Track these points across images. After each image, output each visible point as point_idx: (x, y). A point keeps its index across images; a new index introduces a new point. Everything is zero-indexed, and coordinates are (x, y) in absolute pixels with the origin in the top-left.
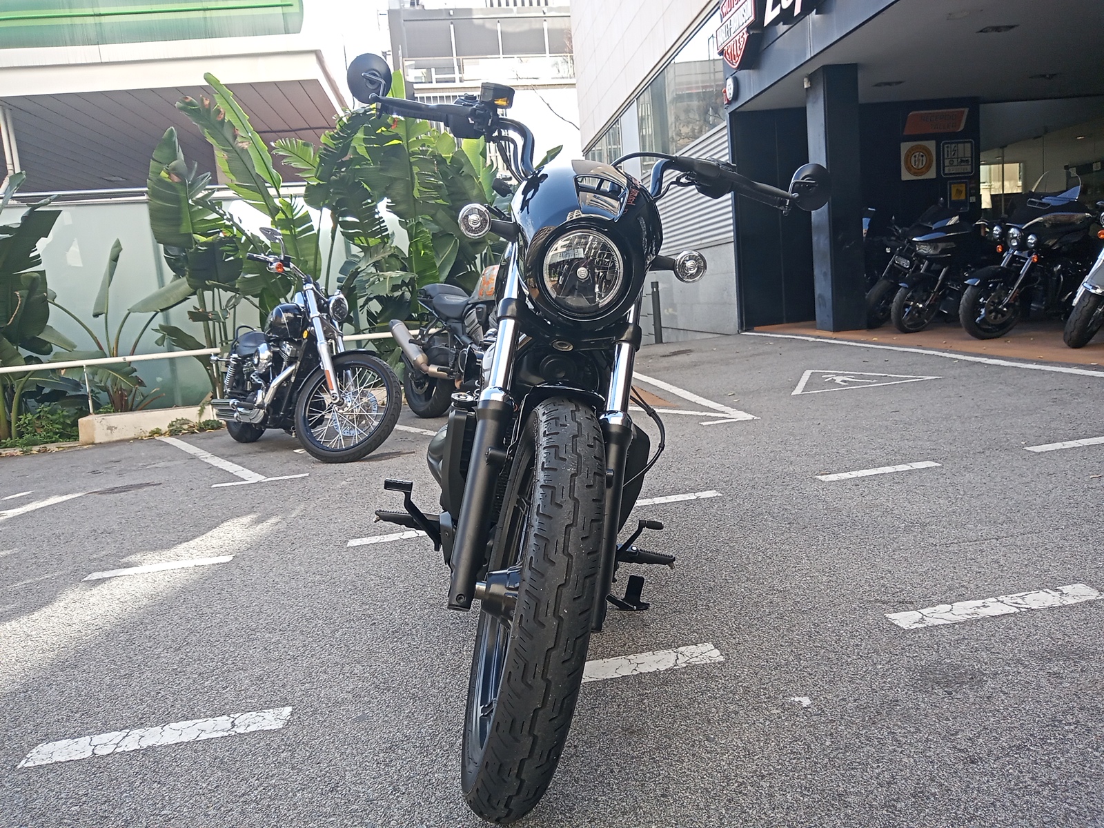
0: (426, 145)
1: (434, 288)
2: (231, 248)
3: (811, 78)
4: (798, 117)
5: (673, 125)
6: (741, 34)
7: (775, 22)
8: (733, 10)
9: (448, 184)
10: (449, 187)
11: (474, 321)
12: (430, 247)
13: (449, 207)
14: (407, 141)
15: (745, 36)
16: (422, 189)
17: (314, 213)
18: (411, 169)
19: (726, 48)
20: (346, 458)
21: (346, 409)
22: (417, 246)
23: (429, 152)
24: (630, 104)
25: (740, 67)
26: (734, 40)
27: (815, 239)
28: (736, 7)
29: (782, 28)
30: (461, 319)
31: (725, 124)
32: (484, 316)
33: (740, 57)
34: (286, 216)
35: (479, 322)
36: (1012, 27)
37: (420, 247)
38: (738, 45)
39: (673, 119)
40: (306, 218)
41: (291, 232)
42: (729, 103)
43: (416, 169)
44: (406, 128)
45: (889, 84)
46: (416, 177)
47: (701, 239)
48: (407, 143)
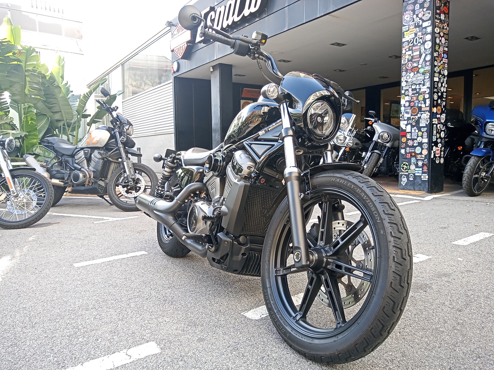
0: (36, 67)
1: (54, 139)
3: (214, 67)
4: (207, 83)
5: (127, 80)
6: (184, 44)
7: (200, 42)
8: (180, 33)
9: (44, 89)
10: (45, 90)
11: (81, 157)
12: (35, 120)
13: (45, 101)
14: (26, 63)
15: (186, 45)
16: (30, 89)
18: (25, 78)
19: (175, 49)
20: (21, 226)
21: (19, 199)
22: (27, 118)
23: (38, 71)
24: (117, 67)
25: (183, 58)
26: (180, 46)
27: (213, 135)
28: (181, 33)
29: (202, 45)
30: (72, 156)
31: (171, 81)
32: (89, 155)
33: (182, 54)
35: (85, 157)
36: (289, 61)
37: (29, 119)
38: (182, 48)
39: (128, 77)
42: (174, 72)
43: (28, 79)
44: (26, 57)
45: (240, 75)
46: (28, 83)
47: (156, 131)
48: (25, 65)
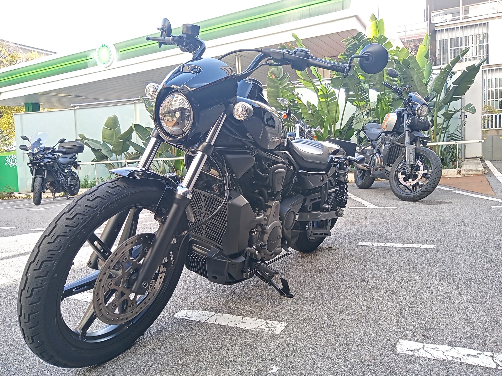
1: (369, 125)
2: (296, 108)
9: (402, 74)
11: (380, 142)
12: (388, 106)
17: (336, 91)
22: (382, 105)
30: (377, 141)
34: (324, 93)
37: (384, 106)
40: (333, 93)
41: (326, 100)
